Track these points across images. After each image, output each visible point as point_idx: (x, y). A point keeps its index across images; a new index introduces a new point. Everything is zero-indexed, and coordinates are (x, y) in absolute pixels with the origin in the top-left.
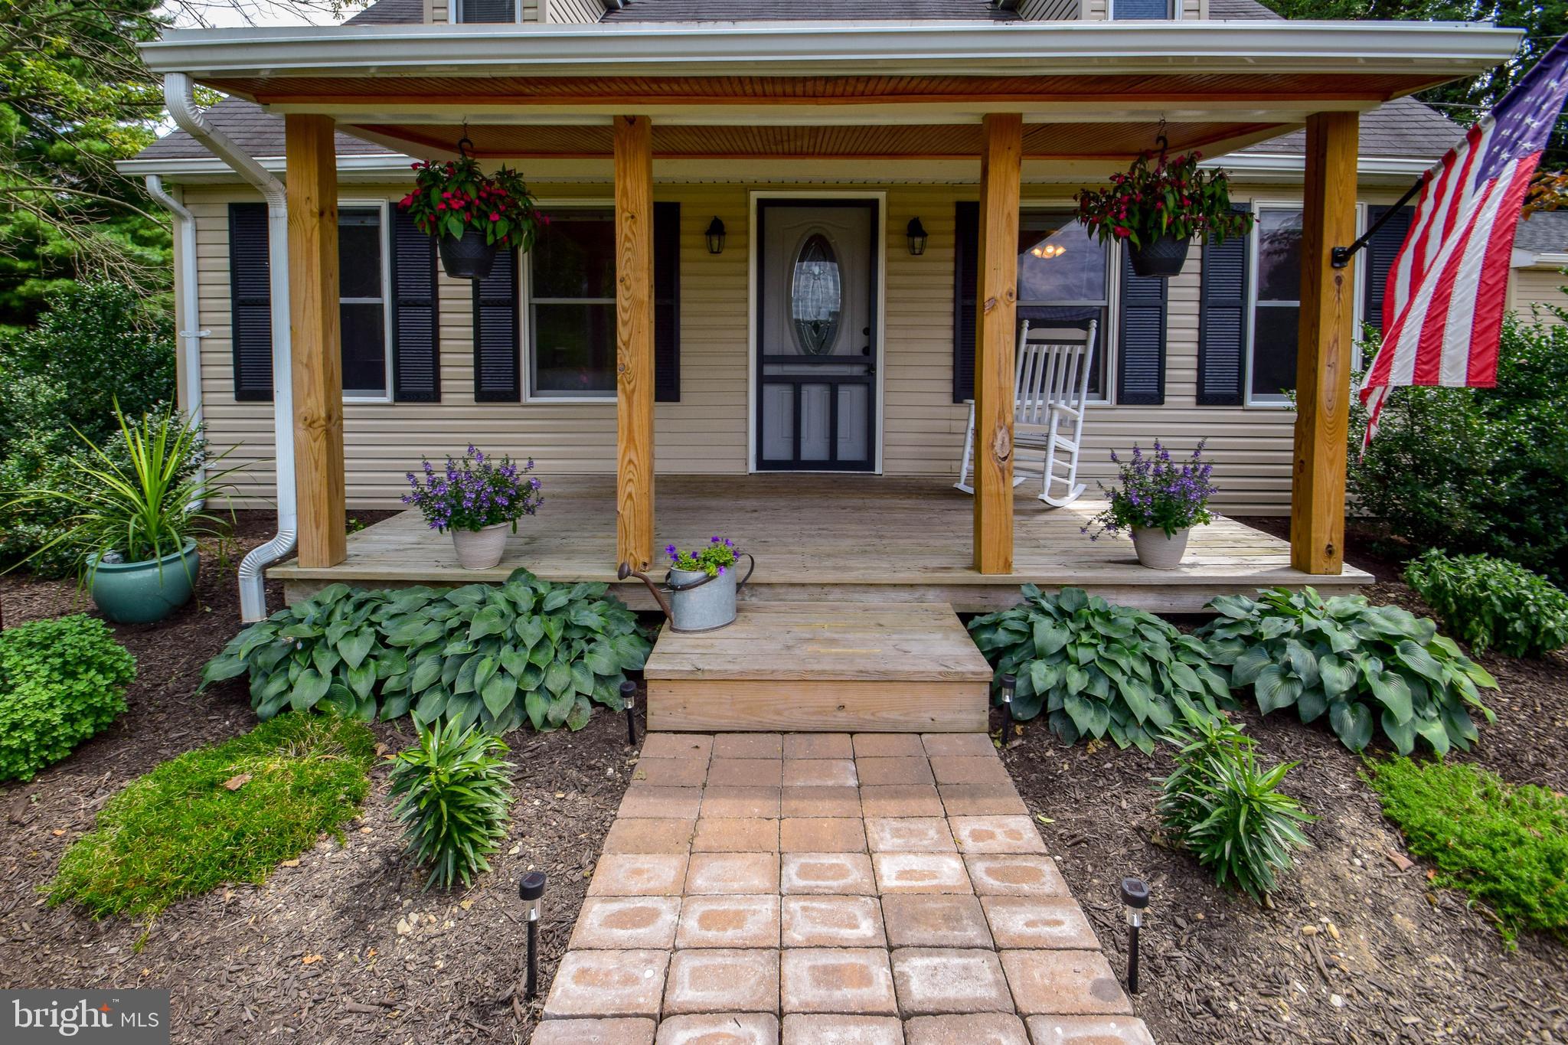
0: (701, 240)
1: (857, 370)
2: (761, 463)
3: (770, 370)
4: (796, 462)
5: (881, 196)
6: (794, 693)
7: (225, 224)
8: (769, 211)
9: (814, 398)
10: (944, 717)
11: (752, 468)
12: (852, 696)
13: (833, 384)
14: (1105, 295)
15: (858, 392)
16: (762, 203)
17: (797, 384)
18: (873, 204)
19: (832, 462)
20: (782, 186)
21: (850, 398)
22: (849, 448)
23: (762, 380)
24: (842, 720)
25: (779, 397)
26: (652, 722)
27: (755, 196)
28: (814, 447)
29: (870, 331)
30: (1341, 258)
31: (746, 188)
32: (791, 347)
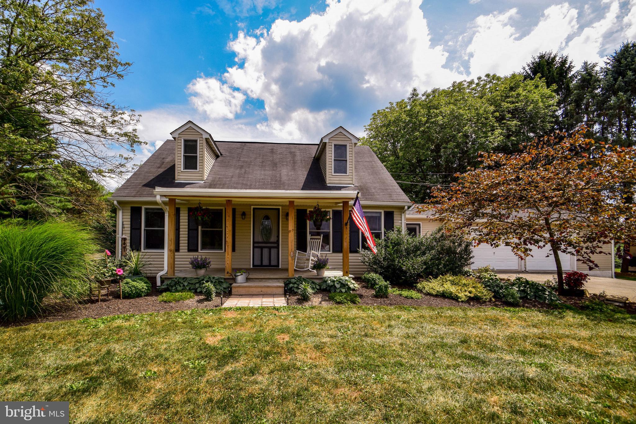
0: (240, 216)
1: (276, 245)
2: (253, 266)
3: (256, 245)
4: (262, 265)
5: (280, 207)
6: (254, 289)
7: (130, 211)
8: (256, 210)
9: (266, 251)
10: (277, 292)
11: (252, 267)
12: (263, 290)
13: (270, 248)
14: (329, 229)
15: (276, 250)
16: (254, 209)
17: (262, 248)
18: (279, 209)
19: (270, 265)
20: (258, 205)
21: (274, 251)
22: (273, 263)
23: (254, 247)
24: (262, 293)
25: (258, 251)
26: (233, 293)
27: (252, 207)
28: (266, 262)
29: (278, 237)
30: (346, 224)
31: (251, 205)
32: (260, 240)
